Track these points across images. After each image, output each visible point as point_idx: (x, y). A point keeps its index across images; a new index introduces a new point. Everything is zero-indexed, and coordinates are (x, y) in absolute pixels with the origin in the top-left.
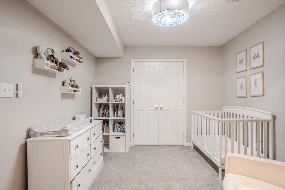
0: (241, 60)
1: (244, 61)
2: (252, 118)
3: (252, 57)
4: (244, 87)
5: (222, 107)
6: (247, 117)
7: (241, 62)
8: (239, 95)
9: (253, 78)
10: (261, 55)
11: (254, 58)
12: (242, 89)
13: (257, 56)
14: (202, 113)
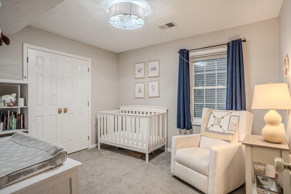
0: (140, 69)
1: (143, 71)
2: (155, 113)
3: (150, 69)
4: (143, 90)
5: (120, 107)
6: (151, 113)
7: (139, 71)
8: (136, 97)
9: (150, 84)
10: (157, 68)
11: (152, 70)
12: (140, 91)
13: (154, 69)
14: (115, 112)
